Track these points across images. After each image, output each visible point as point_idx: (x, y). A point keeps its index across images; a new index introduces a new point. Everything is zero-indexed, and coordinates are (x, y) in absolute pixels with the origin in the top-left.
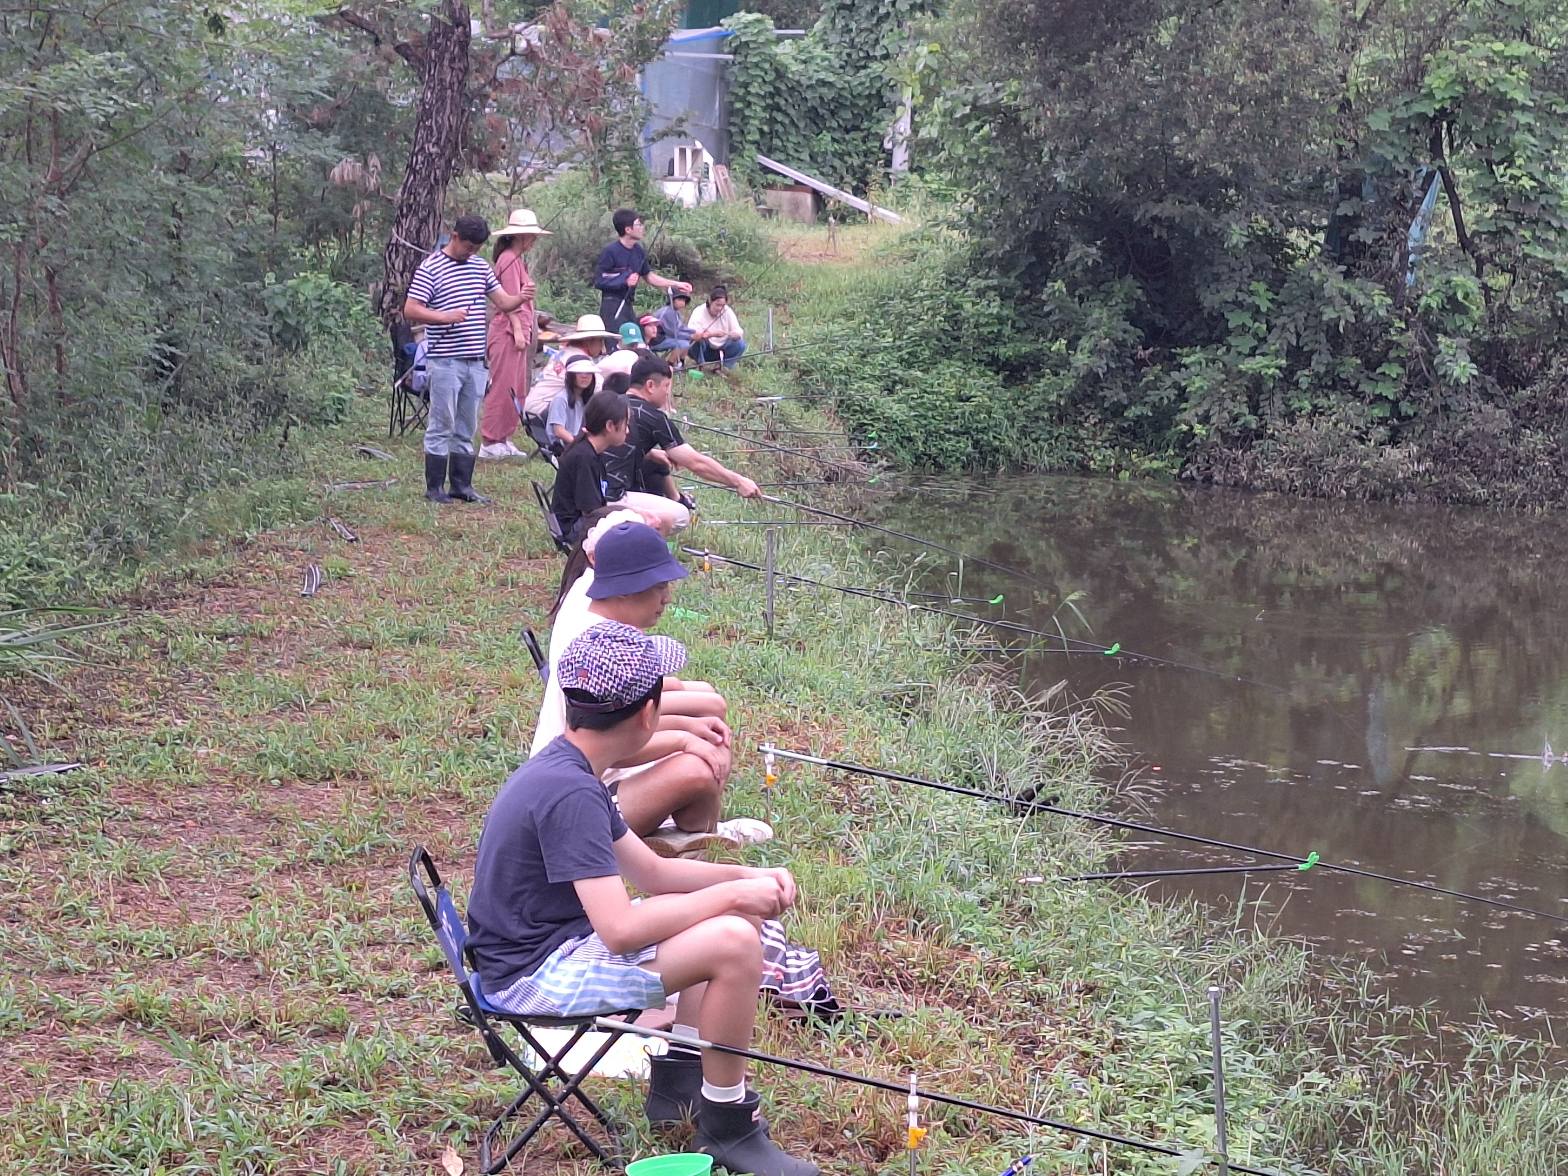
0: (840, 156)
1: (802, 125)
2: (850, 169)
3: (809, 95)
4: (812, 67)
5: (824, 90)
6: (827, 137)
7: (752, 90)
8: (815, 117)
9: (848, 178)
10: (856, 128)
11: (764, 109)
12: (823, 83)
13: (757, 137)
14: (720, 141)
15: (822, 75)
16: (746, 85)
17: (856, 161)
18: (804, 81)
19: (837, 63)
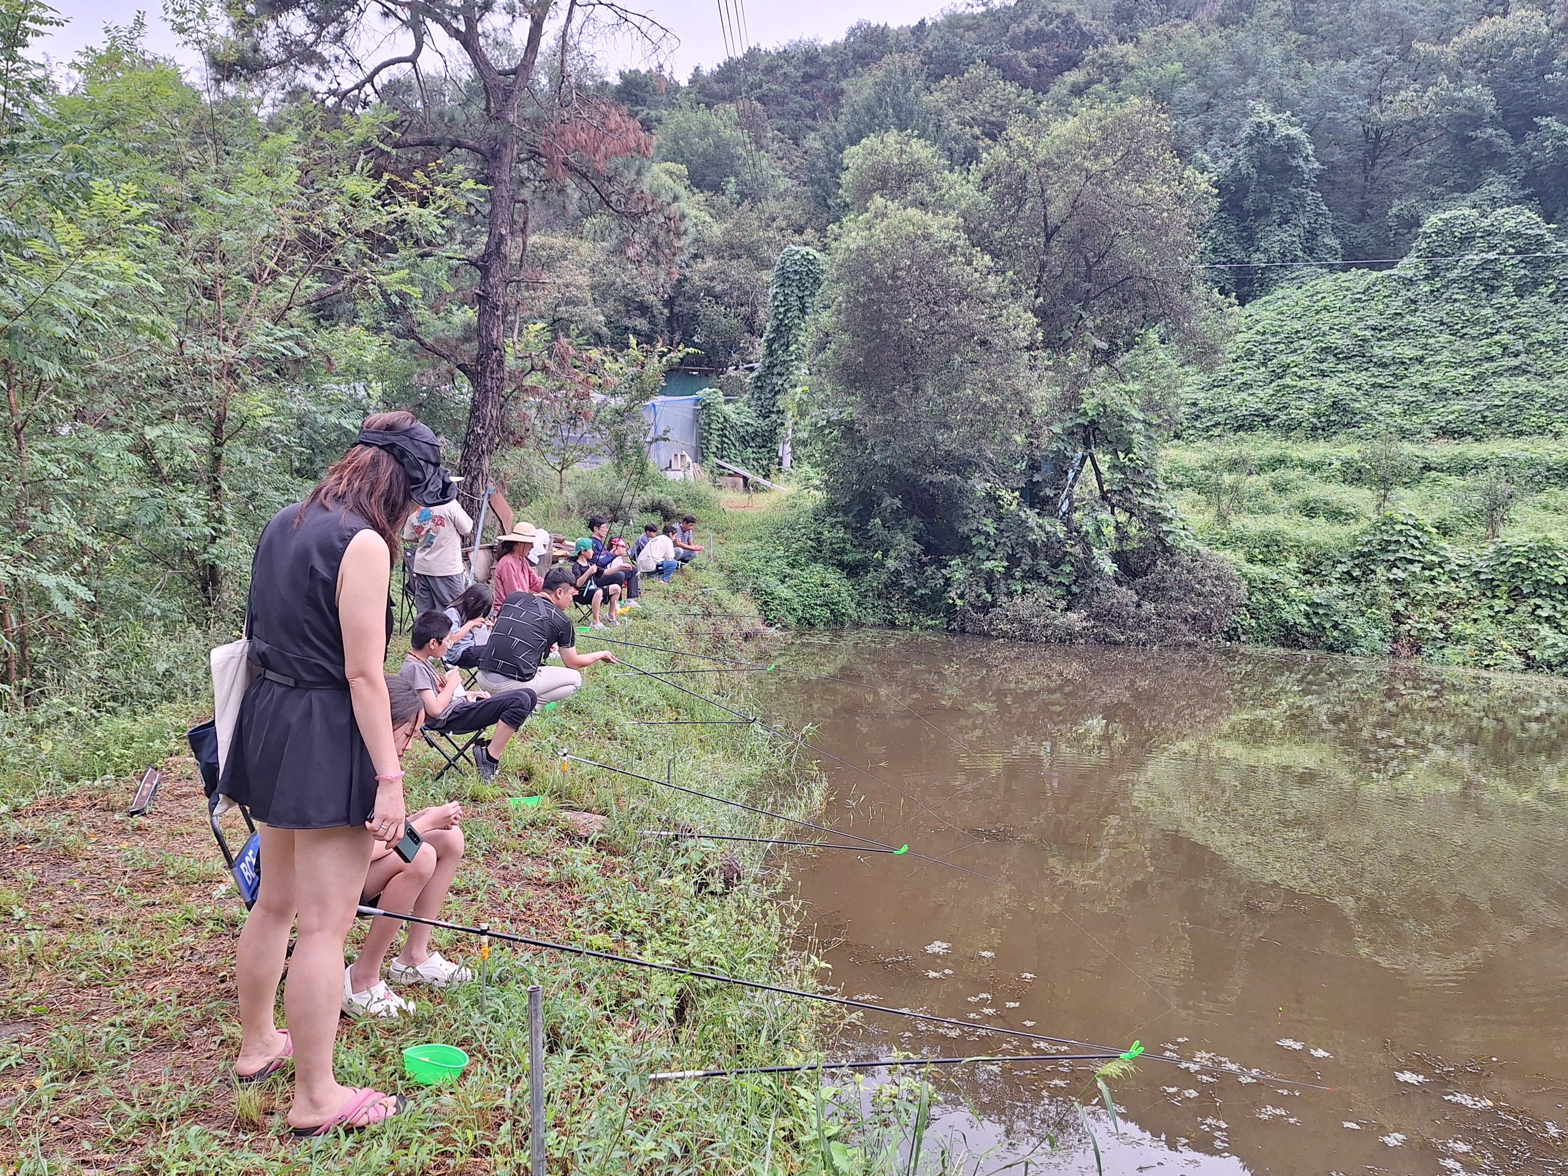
0: (757, 460)
1: (737, 444)
2: (762, 466)
3: (741, 430)
4: (742, 416)
5: (749, 428)
6: (750, 450)
7: (713, 426)
8: (743, 440)
9: (761, 471)
10: (764, 447)
11: (719, 436)
12: (748, 424)
13: (715, 450)
14: (696, 453)
15: (747, 420)
16: (709, 424)
17: (765, 463)
18: (738, 423)
19: (754, 415)
